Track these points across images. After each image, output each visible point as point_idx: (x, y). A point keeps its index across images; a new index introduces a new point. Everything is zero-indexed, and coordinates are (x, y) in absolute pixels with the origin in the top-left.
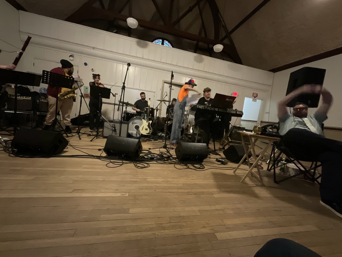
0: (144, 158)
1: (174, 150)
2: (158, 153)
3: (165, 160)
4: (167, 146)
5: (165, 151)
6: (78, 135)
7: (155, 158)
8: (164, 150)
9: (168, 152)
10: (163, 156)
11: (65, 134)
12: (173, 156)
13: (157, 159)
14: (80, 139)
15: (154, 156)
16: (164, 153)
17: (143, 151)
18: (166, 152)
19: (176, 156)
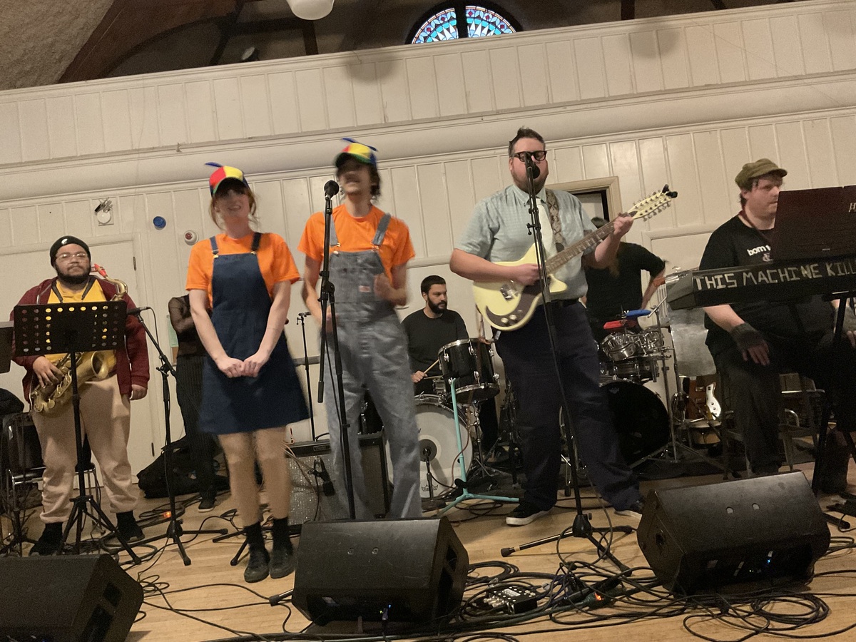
0: (488, 606)
1: (633, 537)
2: (552, 568)
3: (595, 605)
4: (594, 523)
5: (590, 552)
6: (176, 546)
7: (545, 601)
8: (580, 548)
9: (605, 553)
10: (581, 584)
11: (125, 552)
12: (636, 574)
13: (551, 605)
14: (188, 562)
15: (533, 588)
16: (585, 565)
17: (477, 570)
18: (591, 559)
19: (651, 573)
